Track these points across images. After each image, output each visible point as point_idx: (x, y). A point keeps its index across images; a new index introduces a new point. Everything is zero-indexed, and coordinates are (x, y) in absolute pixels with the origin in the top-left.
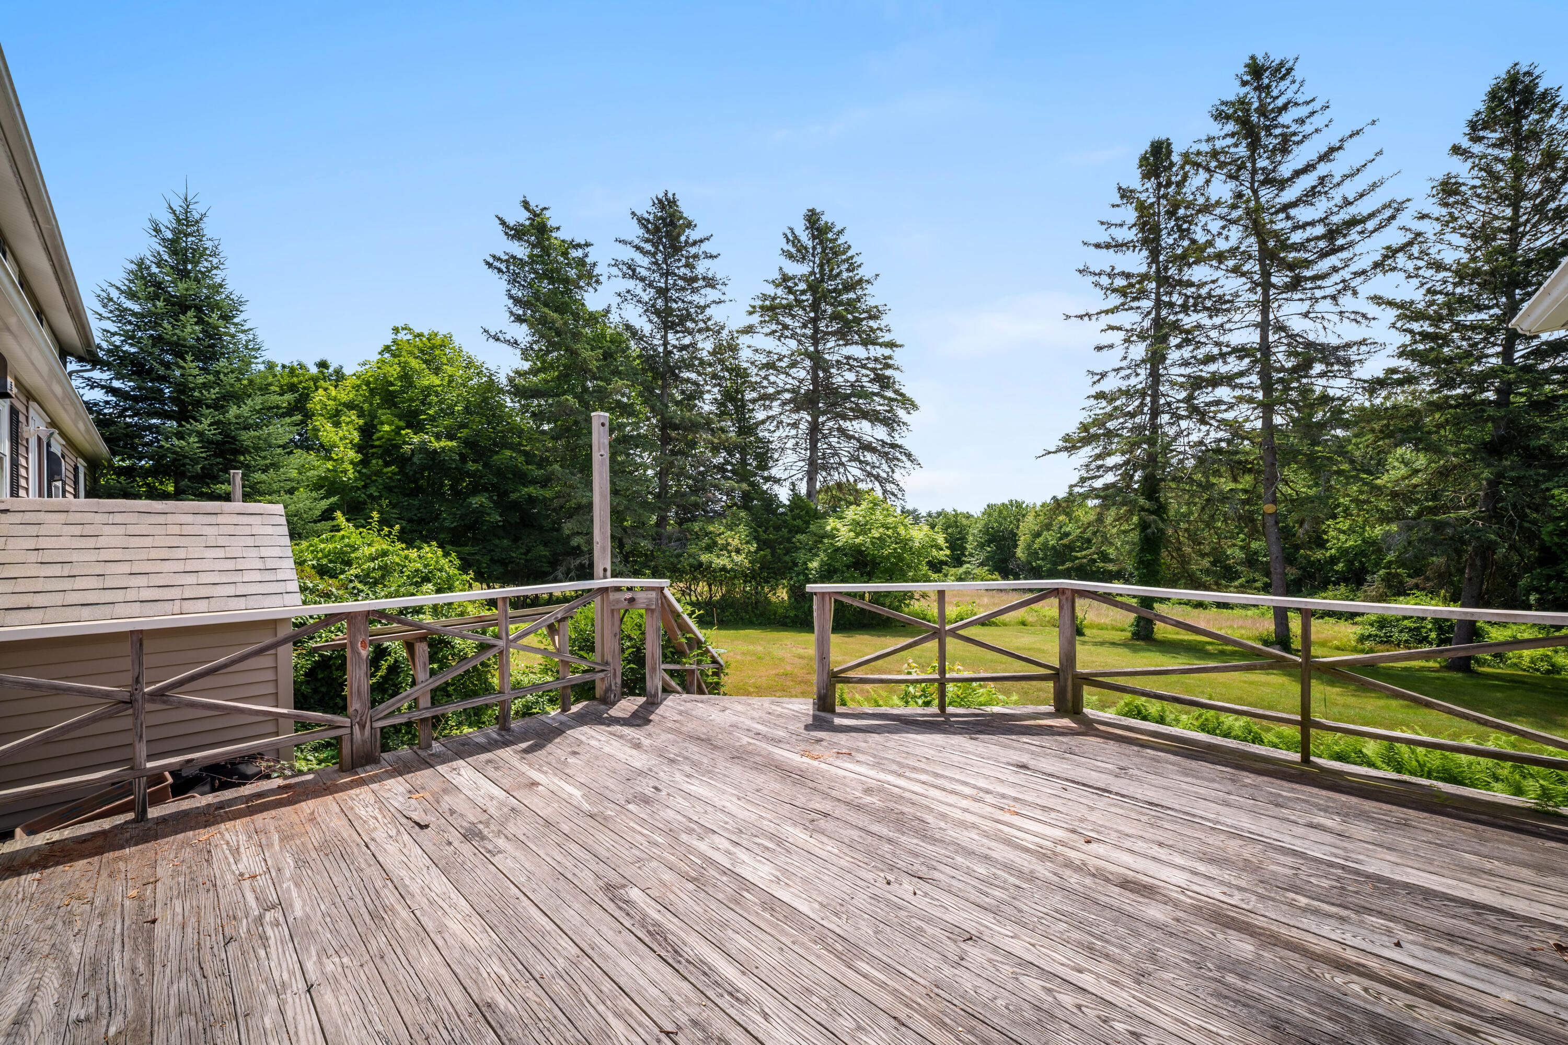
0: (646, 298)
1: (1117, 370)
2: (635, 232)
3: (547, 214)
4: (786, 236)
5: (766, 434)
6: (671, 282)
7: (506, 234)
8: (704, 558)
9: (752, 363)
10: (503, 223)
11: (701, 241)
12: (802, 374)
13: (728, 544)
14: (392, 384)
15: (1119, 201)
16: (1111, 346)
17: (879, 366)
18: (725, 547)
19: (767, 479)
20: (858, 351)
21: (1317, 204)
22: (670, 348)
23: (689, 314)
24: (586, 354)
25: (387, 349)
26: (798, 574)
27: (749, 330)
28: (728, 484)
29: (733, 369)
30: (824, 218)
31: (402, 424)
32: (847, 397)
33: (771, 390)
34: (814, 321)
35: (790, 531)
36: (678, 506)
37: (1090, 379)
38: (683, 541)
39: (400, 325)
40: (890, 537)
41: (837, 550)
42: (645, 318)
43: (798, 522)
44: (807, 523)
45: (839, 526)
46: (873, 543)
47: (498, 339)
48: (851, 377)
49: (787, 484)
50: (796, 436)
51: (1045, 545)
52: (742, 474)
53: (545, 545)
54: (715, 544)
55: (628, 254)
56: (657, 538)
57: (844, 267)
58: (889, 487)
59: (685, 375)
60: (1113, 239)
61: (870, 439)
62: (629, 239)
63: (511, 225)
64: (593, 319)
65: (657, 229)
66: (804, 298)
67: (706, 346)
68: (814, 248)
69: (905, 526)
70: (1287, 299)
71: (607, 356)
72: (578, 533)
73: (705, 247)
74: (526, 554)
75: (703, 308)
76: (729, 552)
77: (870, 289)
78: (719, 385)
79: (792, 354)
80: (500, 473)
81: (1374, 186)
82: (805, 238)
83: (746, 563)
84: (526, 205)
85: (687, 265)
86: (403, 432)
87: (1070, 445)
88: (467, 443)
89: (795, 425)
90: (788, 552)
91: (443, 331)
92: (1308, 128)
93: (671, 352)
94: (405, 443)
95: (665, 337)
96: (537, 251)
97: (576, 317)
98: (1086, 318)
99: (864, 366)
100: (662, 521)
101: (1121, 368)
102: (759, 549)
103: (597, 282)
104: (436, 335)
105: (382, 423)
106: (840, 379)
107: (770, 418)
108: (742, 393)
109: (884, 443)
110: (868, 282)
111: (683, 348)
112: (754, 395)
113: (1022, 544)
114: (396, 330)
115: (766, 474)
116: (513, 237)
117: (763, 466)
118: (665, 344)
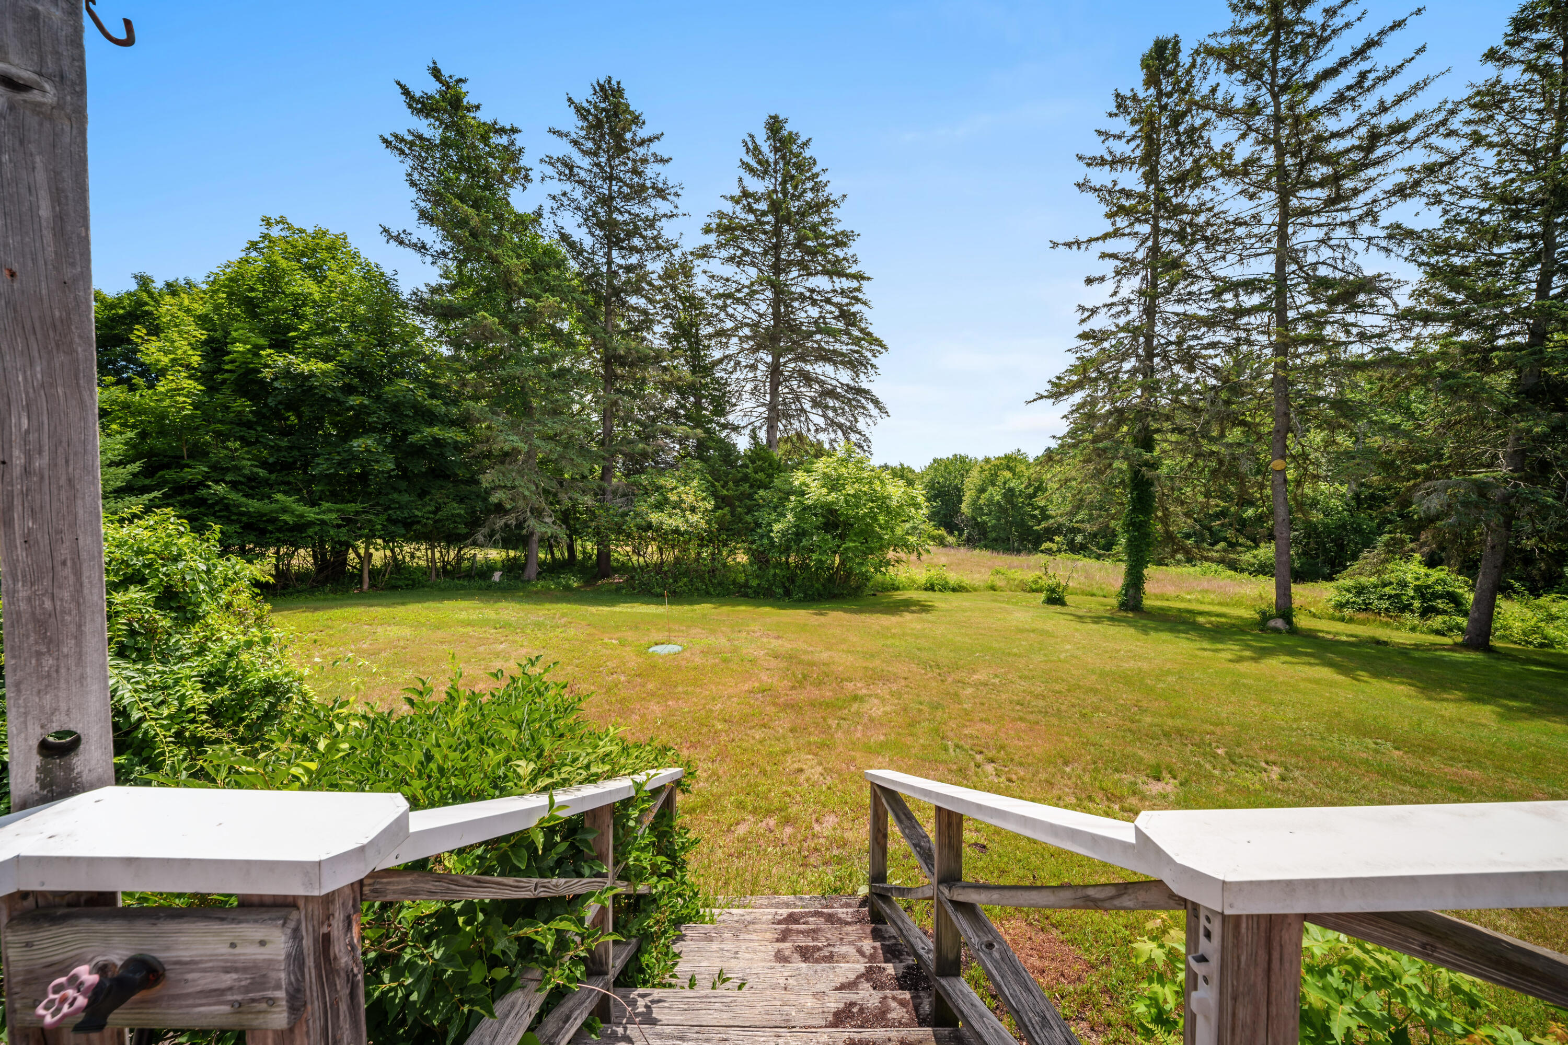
0: (585, 203)
1: (1110, 306)
2: (572, 123)
3: (464, 88)
4: (746, 144)
5: (723, 374)
6: (615, 188)
7: (410, 106)
8: (655, 517)
9: (708, 293)
10: (406, 92)
11: (650, 140)
12: (763, 308)
13: (682, 501)
14: (252, 289)
15: (1115, 111)
16: (1102, 279)
17: (846, 301)
18: (677, 505)
19: (724, 427)
20: (822, 282)
21: (1342, 113)
22: (614, 268)
23: (636, 227)
24: (511, 262)
25: (254, 245)
26: (762, 537)
27: (704, 253)
28: (680, 431)
29: (687, 299)
30: (789, 128)
31: (262, 341)
32: (810, 335)
33: (729, 324)
34: (777, 247)
35: (751, 486)
36: (624, 455)
37: (1079, 316)
38: (629, 496)
39: (275, 216)
40: (865, 493)
41: (806, 508)
42: (585, 229)
43: (761, 476)
44: (771, 476)
45: (808, 480)
46: (846, 501)
47: (401, 243)
48: (814, 312)
49: (747, 431)
50: (755, 379)
51: (990, 500)
52: (697, 420)
53: (461, 501)
54: (666, 500)
55: (563, 149)
56: (600, 493)
57: (809, 185)
58: (854, 437)
59: (633, 300)
60: (1111, 153)
61: (834, 383)
62: (565, 130)
63: (418, 94)
64: (522, 223)
65: (599, 125)
66: (765, 219)
67: (655, 267)
68: (776, 163)
69: (882, 482)
70: (1303, 224)
71: (537, 267)
72: (500, 487)
73: (655, 147)
74: (435, 513)
75: (651, 223)
76: (683, 511)
77: (835, 212)
78: (672, 316)
79: (752, 284)
80: (395, 408)
81: (1416, 88)
82: (766, 148)
83: (703, 524)
84: (436, 73)
85: (635, 172)
86: (263, 353)
87: (1059, 390)
88: (348, 369)
89: (753, 367)
90: (749, 511)
91: (334, 230)
92: (1338, 22)
93: (616, 272)
94: (266, 366)
95: (608, 255)
96: (451, 134)
97: (499, 218)
98: (1075, 247)
99: (828, 301)
100: (607, 472)
101: (1112, 304)
102: (717, 507)
103: (526, 177)
104: (324, 234)
105: (235, 341)
106: (803, 315)
107: (727, 357)
108: (697, 326)
109: (849, 388)
110: (834, 203)
111: (629, 269)
112: (710, 330)
113: (967, 498)
114: (267, 222)
115: (723, 421)
116: (420, 111)
117: (720, 411)
118: (610, 263)
